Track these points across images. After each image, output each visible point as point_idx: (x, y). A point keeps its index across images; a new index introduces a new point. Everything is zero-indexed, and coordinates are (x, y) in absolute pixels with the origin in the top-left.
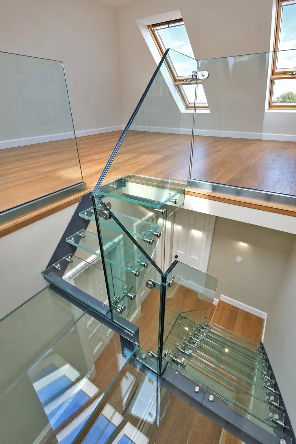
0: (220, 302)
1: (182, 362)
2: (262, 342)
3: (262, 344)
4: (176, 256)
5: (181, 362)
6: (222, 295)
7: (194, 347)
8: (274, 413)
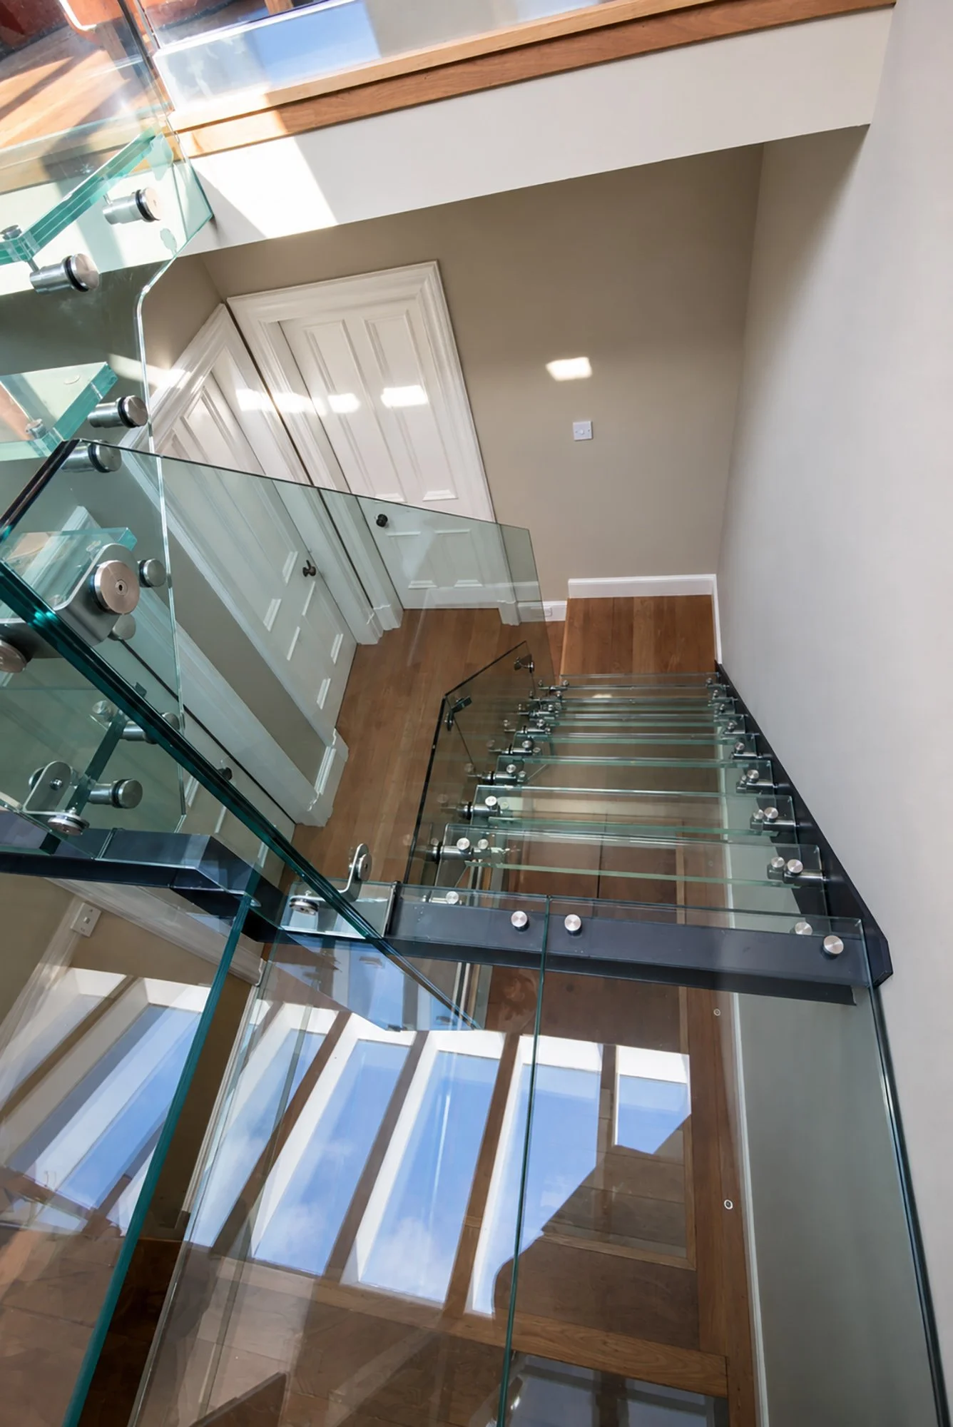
0: (573, 604)
1: (489, 807)
2: (720, 662)
3: (718, 668)
4: (380, 516)
5: (488, 810)
6: (572, 581)
7: (524, 751)
8: (764, 805)
